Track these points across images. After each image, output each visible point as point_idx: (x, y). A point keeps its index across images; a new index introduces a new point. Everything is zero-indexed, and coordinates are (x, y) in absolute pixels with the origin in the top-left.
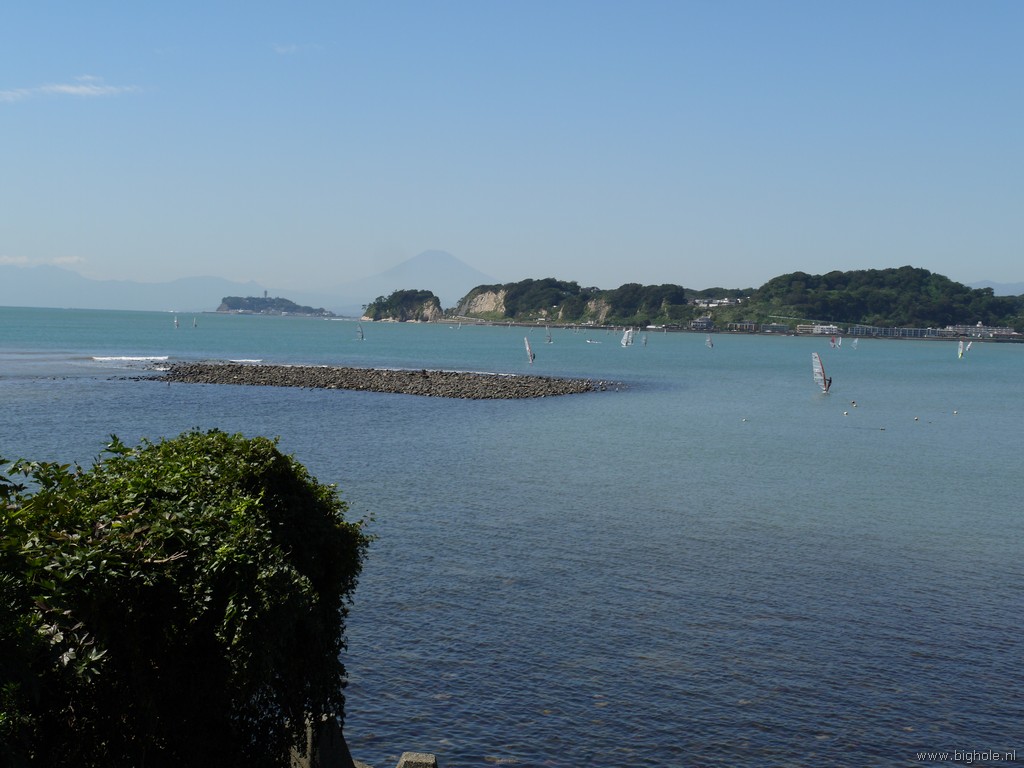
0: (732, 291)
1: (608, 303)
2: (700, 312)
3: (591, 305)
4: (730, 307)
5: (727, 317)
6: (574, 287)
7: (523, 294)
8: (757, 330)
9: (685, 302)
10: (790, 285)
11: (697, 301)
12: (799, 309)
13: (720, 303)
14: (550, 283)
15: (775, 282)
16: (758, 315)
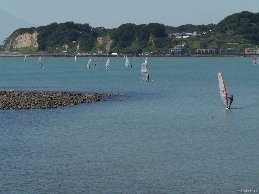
0: (199, 26)
1: (112, 38)
2: (177, 42)
3: (100, 40)
4: (197, 38)
5: (196, 45)
8: (217, 54)
9: (166, 35)
10: (239, 21)
11: (174, 34)
12: (246, 38)
13: (190, 35)
14: (70, 25)
15: (229, 19)
16: (218, 43)
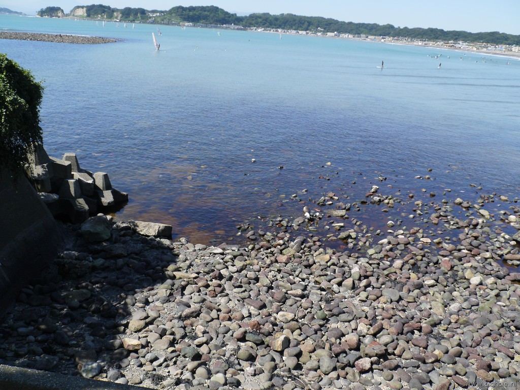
0: (160, 11)
1: (121, 13)
2: (150, 18)
3: (115, 14)
5: (159, 20)
6: (109, 8)
7: (92, 9)
8: (168, 24)
10: (178, 10)
11: (149, 14)
12: (180, 18)
13: (156, 15)
16: (168, 19)
